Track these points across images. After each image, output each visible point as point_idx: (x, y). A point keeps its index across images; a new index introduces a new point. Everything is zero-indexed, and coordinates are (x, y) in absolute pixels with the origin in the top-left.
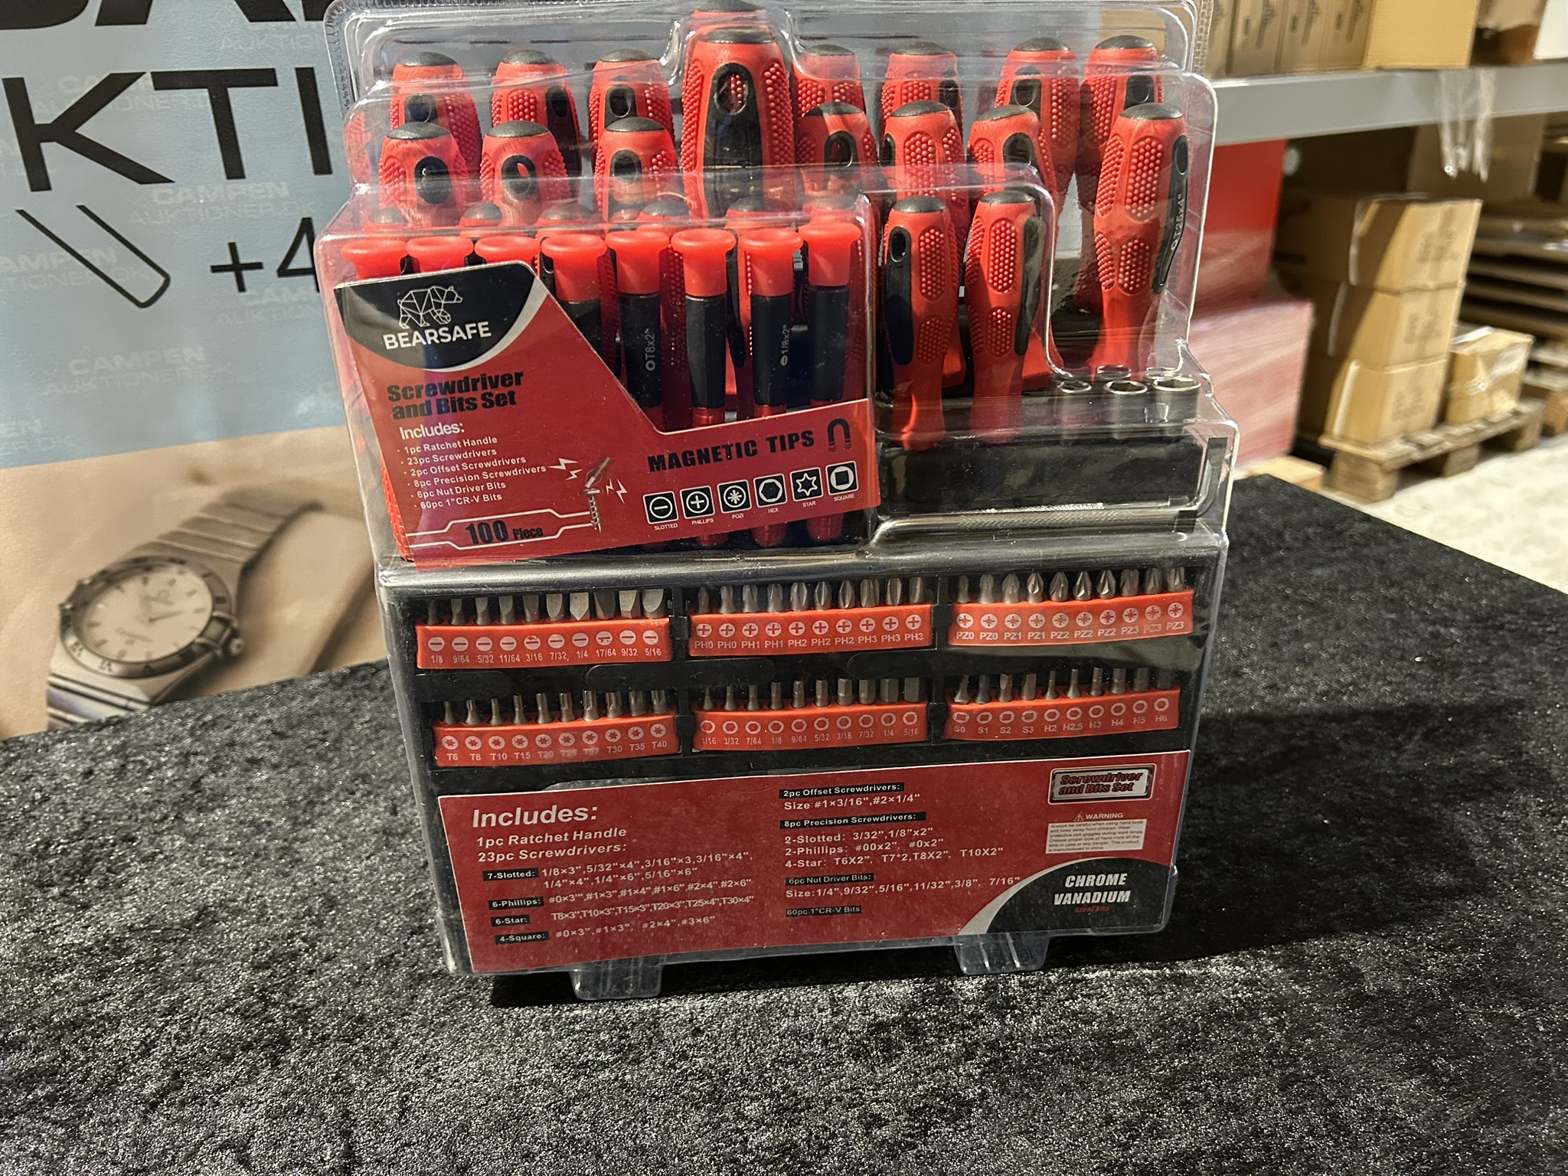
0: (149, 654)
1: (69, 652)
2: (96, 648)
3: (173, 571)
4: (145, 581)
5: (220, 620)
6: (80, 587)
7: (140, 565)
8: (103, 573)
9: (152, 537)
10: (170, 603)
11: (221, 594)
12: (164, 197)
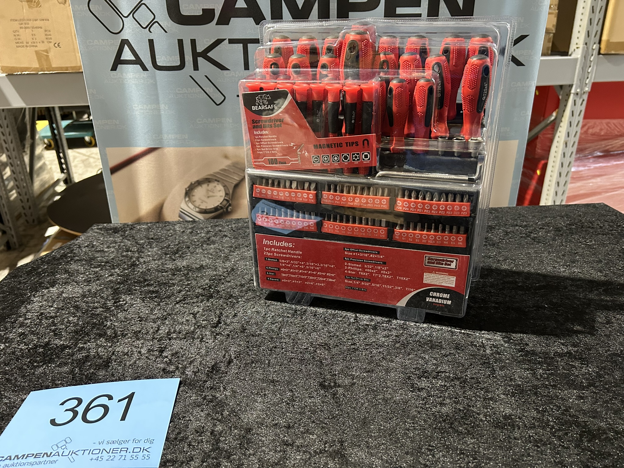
0: (206, 207)
1: (186, 202)
2: (193, 202)
3: (216, 183)
4: (208, 185)
5: (226, 200)
7: (207, 180)
9: (211, 173)
10: (214, 193)
11: (228, 192)
12: (227, 74)
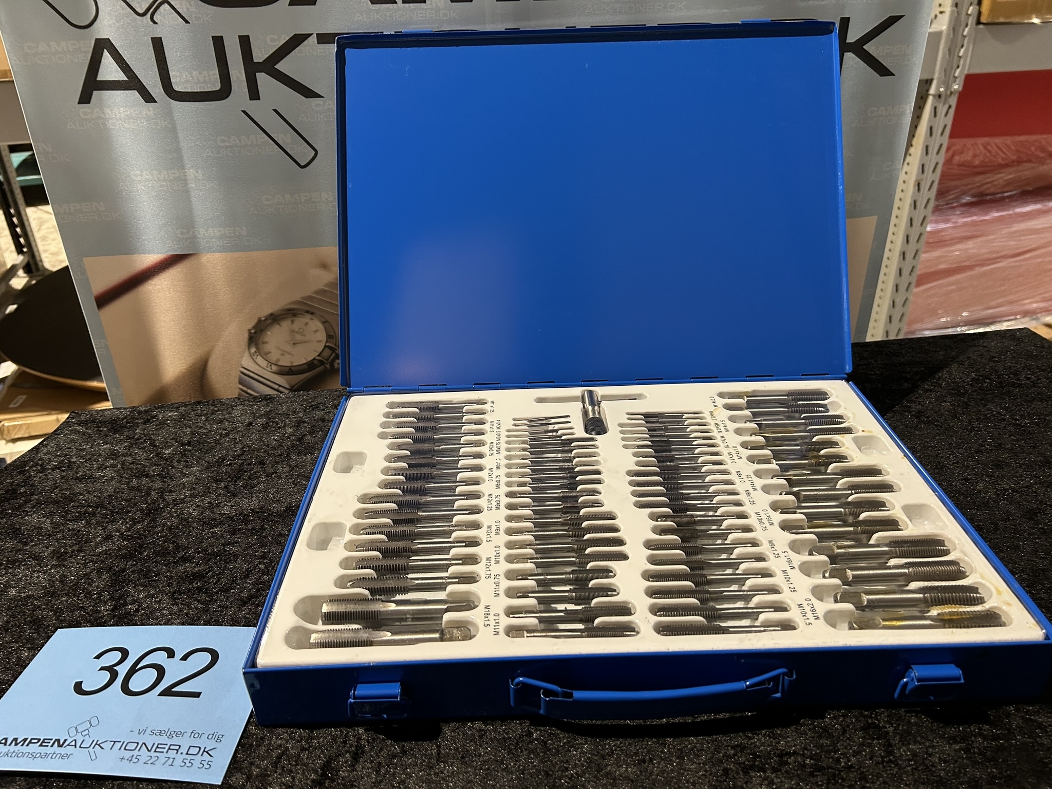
0: (292, 362)
1: (251, 356)
2: (265, 356)
3: (307, 318)
4: (293, 322)
5: (330, 348)
6: (260, 321)
7: (290, 313)
8: (271, 315)
9: (297, 297)
10: (305, 336)
11: (332, 334)
12: (318, 105)
